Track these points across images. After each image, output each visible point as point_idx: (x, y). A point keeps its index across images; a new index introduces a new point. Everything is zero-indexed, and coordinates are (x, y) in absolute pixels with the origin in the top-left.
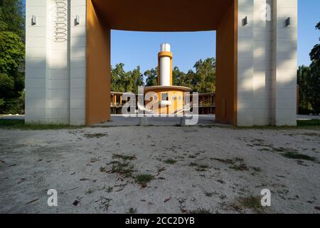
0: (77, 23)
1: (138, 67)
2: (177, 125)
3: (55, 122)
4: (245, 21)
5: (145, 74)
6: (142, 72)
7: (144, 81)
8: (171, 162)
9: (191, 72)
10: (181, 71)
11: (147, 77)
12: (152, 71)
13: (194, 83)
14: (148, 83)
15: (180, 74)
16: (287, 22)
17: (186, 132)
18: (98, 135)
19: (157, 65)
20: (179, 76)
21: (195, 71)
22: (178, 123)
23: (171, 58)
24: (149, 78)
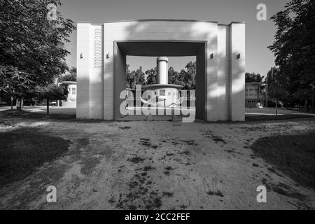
0: (108, 57)
1: (141, 68)
2: (170, 121)
3: (94, 117)
4: (212, 56)
5: (146, 73)
6: (144, 71)
7: (146, 78)
8: (164, 141)
9: (183, 71)
10: (175, 70)
11: (147, 76)
12: (152, 71)
13: (186, 80)
14: (148, 81)
15: (175, 73)
16: (238, 56)
17: (174, 125)
18: (126, 128)
19: (156, 66)
20: (174, 74)
21: (186, 70)
22: (171, 119)
23: (167, 62)
24: (149, 76)
